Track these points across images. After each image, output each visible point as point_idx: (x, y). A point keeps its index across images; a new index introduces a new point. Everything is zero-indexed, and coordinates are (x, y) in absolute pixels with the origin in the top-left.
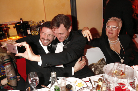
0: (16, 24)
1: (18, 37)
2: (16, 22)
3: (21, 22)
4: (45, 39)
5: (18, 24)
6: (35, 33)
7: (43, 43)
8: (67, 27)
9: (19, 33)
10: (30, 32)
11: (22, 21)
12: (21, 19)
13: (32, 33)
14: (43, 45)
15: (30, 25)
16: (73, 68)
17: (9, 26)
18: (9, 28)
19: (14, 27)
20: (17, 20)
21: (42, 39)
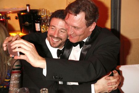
0: (19, 13)
1: (21, 34)
2: (20, 10)
3: (27, 10)
4: (54, 37)
5: (22, 14)
6: (46, 29)
7: (51, 43)
8: (89, 20)
9: (23, 27)
10: (39, 27)
11: (29, 8)
12: (28, 5)
13: (42, 30)
14: (51, 46)
15: (40, 16)
16: (92, 86)
17: (8, 15)
18: (9, 18)
19: (16, 18)
20: (22, 6)
21: (50, 36)
